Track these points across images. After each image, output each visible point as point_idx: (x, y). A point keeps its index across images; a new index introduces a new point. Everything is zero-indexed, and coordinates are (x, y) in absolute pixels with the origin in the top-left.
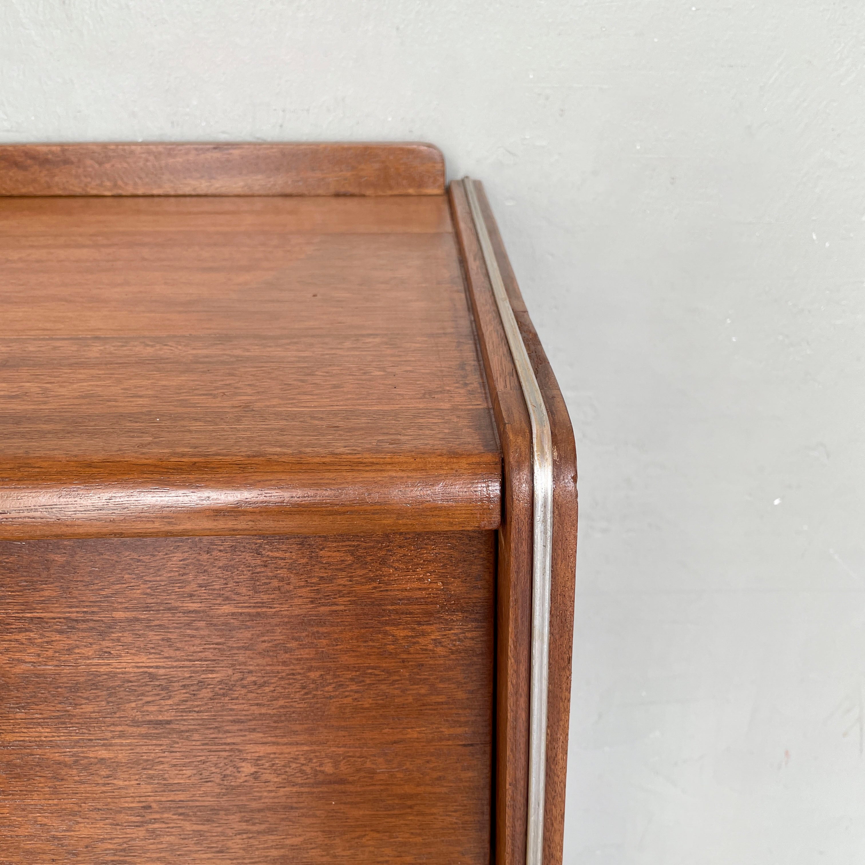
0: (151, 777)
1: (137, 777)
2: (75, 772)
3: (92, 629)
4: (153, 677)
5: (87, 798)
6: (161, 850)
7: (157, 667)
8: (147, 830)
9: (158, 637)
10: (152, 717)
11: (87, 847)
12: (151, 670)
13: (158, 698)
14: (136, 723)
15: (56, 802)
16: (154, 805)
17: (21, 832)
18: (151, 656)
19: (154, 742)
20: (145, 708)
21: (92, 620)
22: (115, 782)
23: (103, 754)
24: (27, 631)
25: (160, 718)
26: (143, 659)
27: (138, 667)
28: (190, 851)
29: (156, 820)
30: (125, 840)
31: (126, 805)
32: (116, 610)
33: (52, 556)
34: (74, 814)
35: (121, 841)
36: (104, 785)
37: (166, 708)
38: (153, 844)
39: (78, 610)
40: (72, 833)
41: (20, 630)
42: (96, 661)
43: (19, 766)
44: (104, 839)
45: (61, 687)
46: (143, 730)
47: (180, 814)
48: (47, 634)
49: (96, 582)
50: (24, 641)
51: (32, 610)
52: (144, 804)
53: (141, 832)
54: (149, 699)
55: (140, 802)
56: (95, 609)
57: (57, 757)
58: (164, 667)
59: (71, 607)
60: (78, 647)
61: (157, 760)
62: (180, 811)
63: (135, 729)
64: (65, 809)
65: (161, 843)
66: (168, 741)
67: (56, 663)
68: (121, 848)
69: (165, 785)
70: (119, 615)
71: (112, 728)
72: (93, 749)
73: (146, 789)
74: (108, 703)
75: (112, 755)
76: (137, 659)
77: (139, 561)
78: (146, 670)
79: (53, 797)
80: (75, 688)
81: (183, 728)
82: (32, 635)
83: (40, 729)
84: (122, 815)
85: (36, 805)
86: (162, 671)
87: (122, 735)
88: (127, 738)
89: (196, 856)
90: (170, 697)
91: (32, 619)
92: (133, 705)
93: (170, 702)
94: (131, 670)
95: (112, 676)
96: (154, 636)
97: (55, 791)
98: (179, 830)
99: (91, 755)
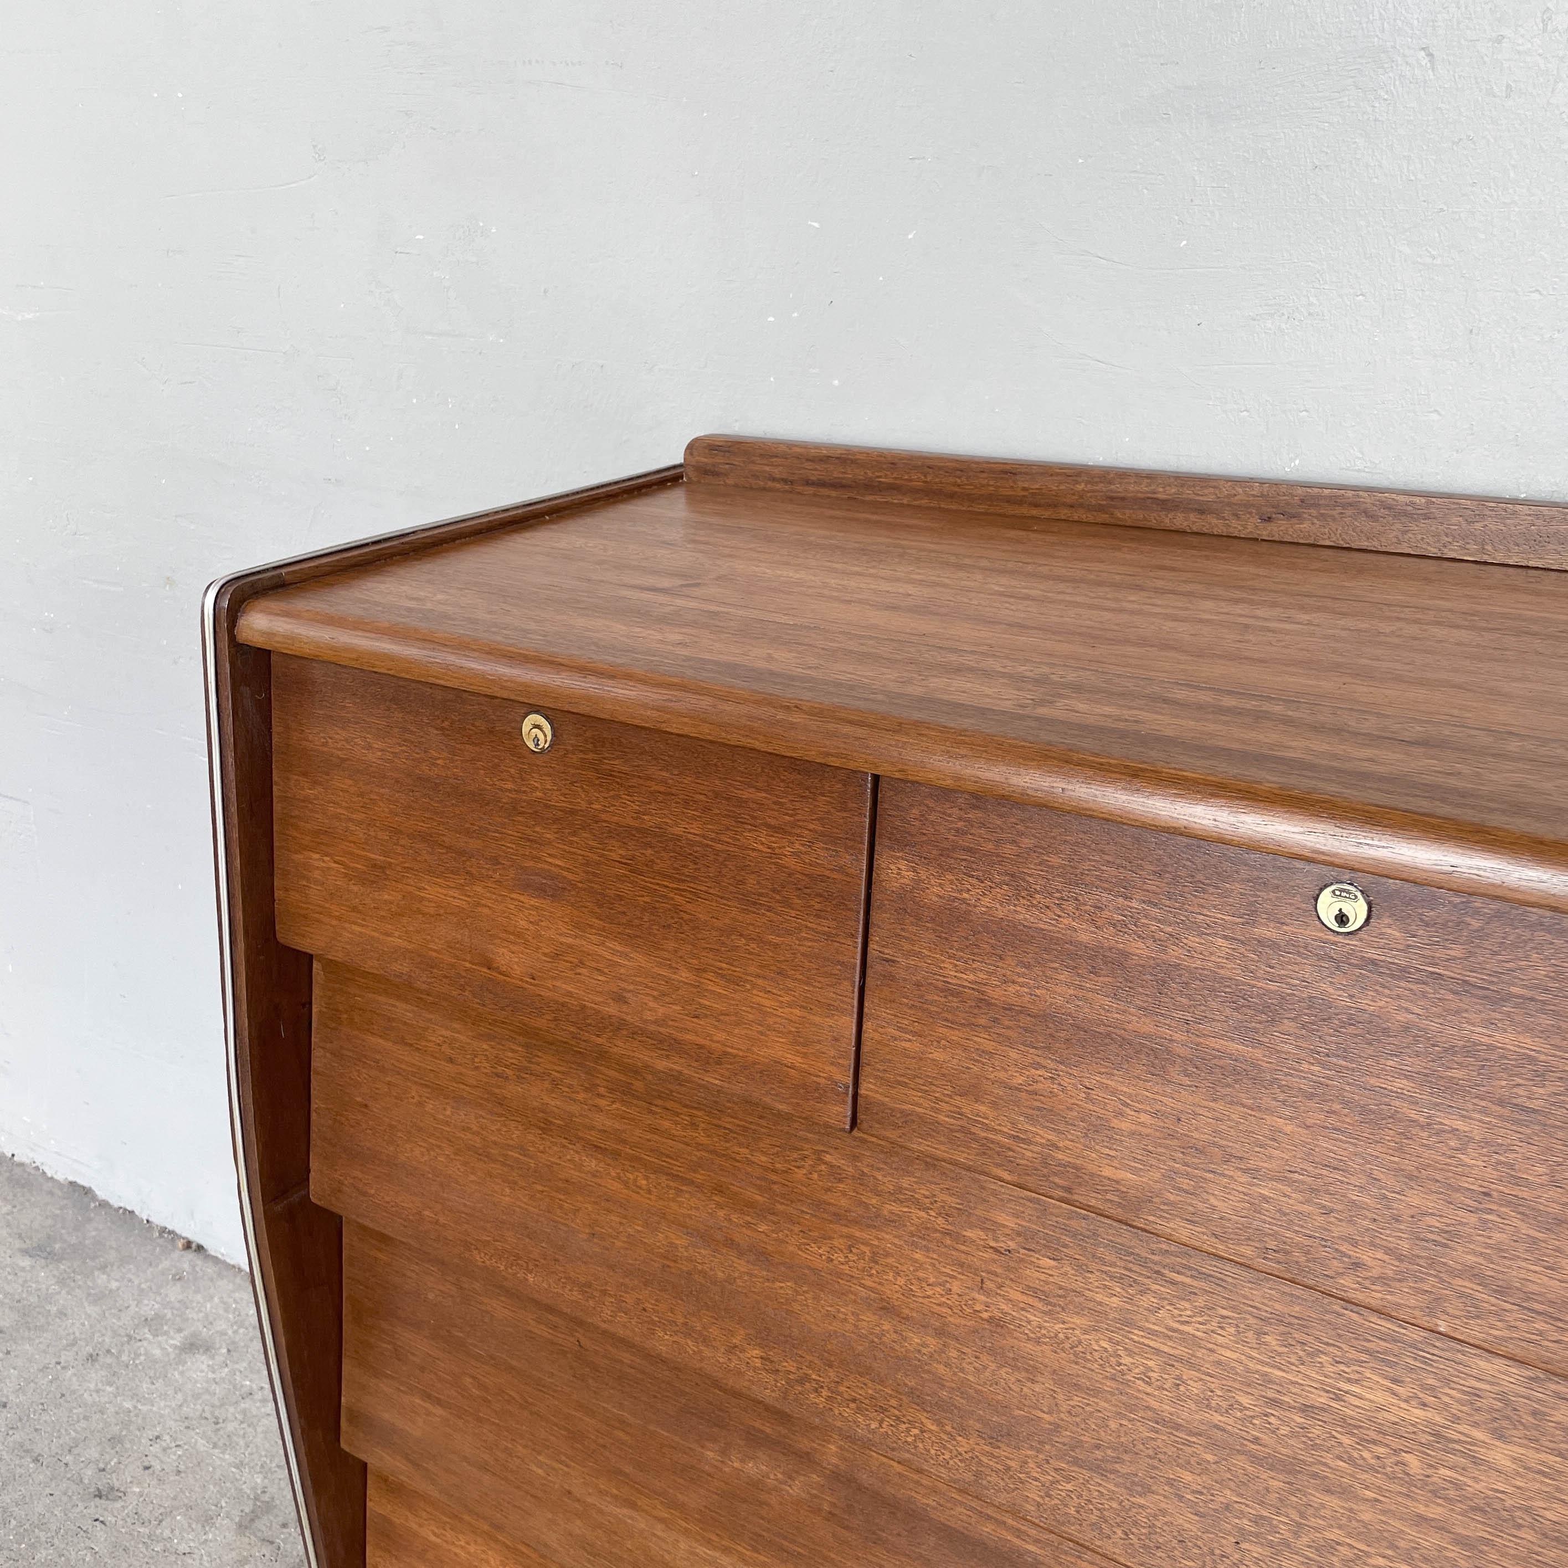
0: (1499, 1163)
1: (1486, 1159)
2: (1425, 1134)
3: (1485, 997)
4: (1532, 1060)
5: (1430, 1165)
6: (1488, 1246)
7: (1538, 1052)
8: (1480, 1219)
9: (1549, 1022)
10: (1519, 1101)
11: (1412, 1217)
12: (1532, 1053)
13: (1531, 1083)
14: (1501, 1103)
15: (1396, 1159)
16: (1495, 1194)
17: (1353, 1180)
18: (1537, 1039)
19: (1514, 1128)
20: (1515, 1090)
21: (1488, 989)
22: (1462, 1156)
23: (1459, 1124)
24: (1424, 983)
25: (1527, 1104)
26: (1527, 1040)
27: (1519, 1047)
28: (1519, 1257)
29: (1490, 1211)
30: (1454, 1222)
31: (1466, 1185)
32: (1514, 985)
33: (1468, 919)
34: (1411, 1177)
35: (1449, 1221)
36: (1450, 1157)
37: (1536, 1096)
38: (1482, 1235)
39: (1479, 976)
40: (1403, 1198)
41: (1418, 982)
42: (1479, 1030)
43: (1374, 1113)
44: (1432, 1214)
45: (1438, 1046)
46: (1506, 1112)
47: (1520, 1213)
48: (1442, 992)
49: (1504, 953)
50: (1418, 993)
51: (1434, 965)
52: (1484, 1190)
53: (1473, 1219)
54: (1521, 1081)
55: (1481, 1186)
56: (1495, 980)
57: (1413, 1115)
58: (1546, 1054)
59: (1471, 971)
60: (1466, 1011)
61: (1512, 1148)
62: (1521, 1209)
63: (1499, 1108)
64: (1403, 1170)
65: (1490, 1238)
66: (1529, 1131)
67: (1441, 1021)
68: (1447, 1229)
69: (1512, 1176)
70: (1514, 990)
71: (1475, 1101)
72: (1450, 1117)
73: (1490, 1173)
74: (1479, 1074)
75: (1466, 1129)
76: (1521, 1039)
77: (1553, 943)
78: (1527, 1051)
79: (1397, 1154)
80: (1451, 1050)
81: (1549, 1122)
82: (1428, 989)
83: (1405, 1082)
84: (1458, 1195)
85: (1378, 1157)
86: (1543, 1057)
87: (1484, 1111)
88: (1487, 1115)
89: (1524, 1264)
90: (1544, 1086)
91: (1432, 973)
92: (1504, 1083)
93: (1541, 1091)
94: (1512, 1048)
95: (1491, 1048)
96: (1546, 1021)
97: (1400, 1150)
98: (1513, 1229)
99: (1446, 1122)
